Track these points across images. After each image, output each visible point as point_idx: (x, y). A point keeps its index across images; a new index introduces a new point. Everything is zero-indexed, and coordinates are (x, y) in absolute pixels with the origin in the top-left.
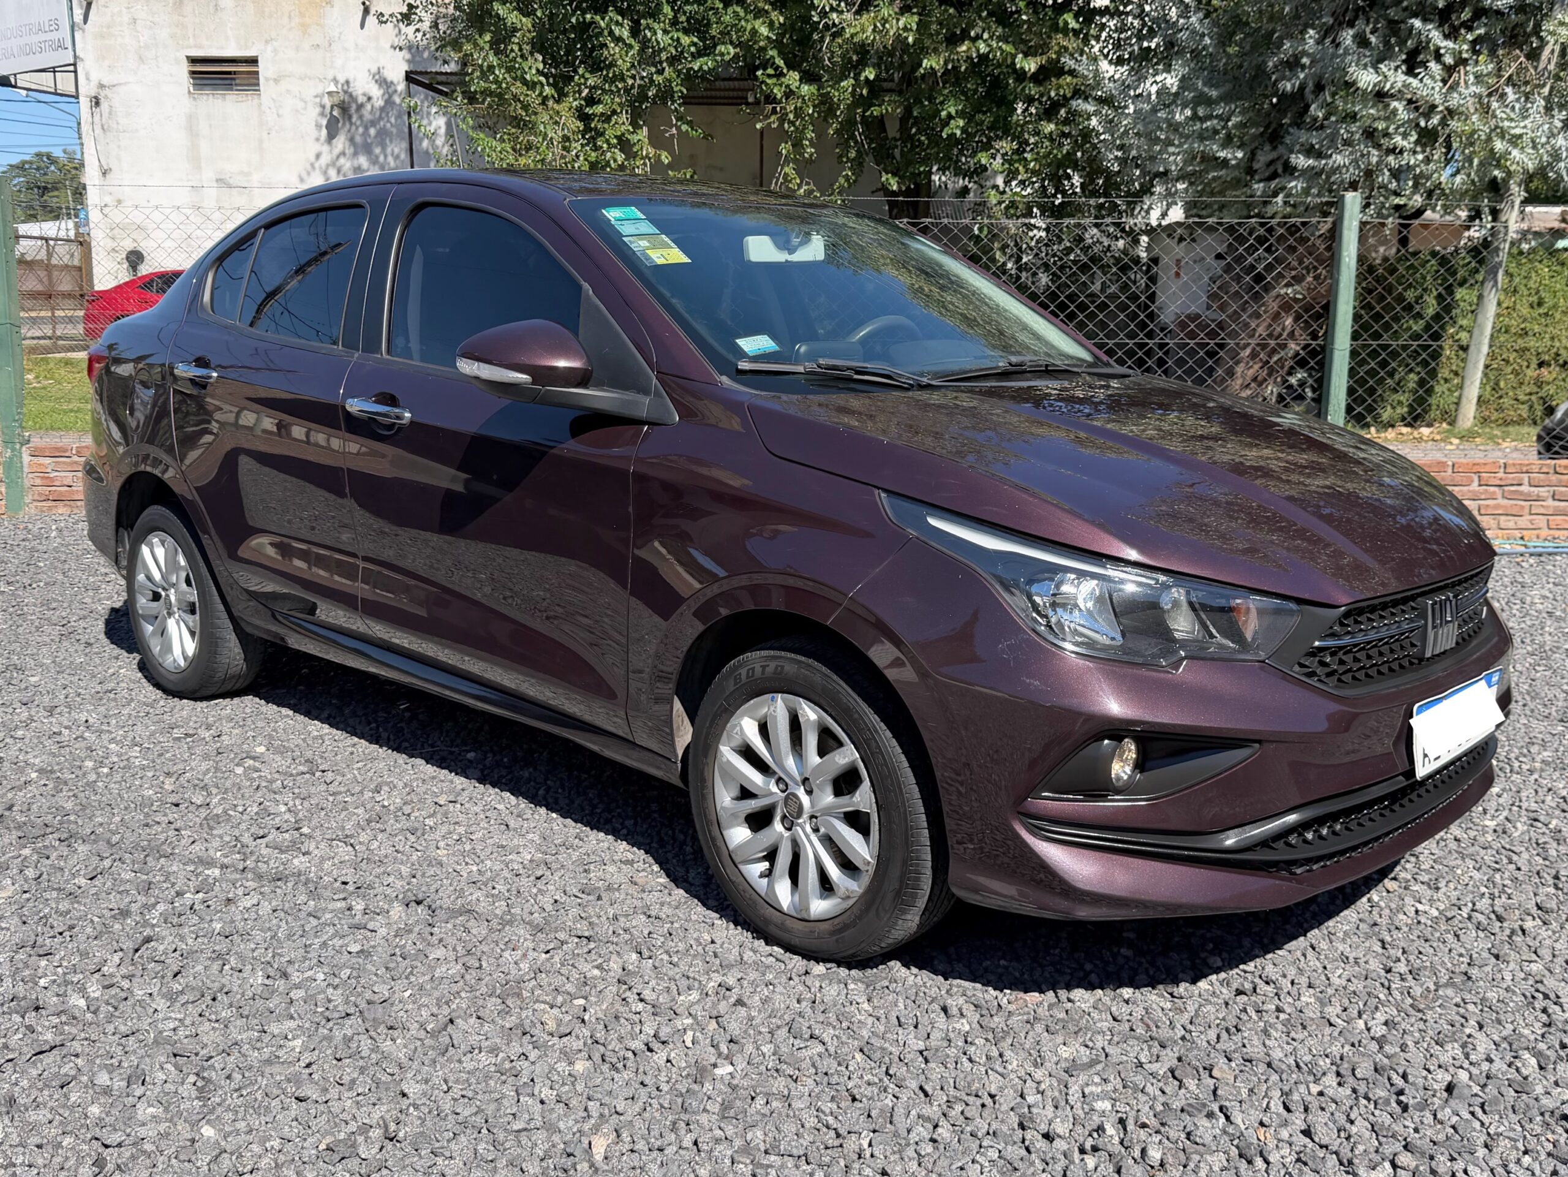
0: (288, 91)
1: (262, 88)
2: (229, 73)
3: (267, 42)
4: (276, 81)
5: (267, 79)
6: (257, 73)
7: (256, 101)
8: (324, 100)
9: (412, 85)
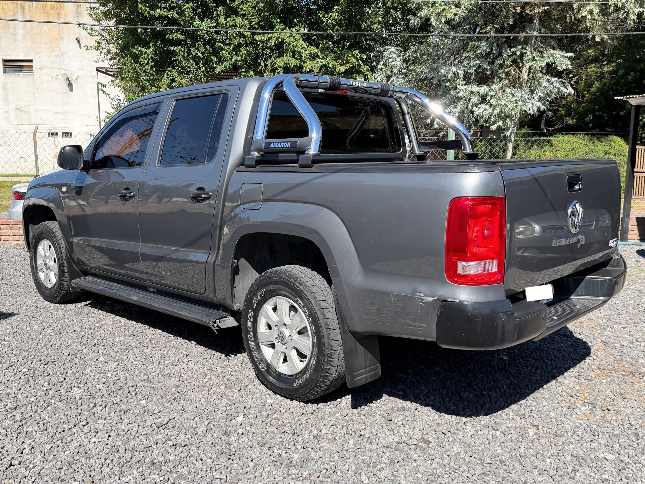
0: (45, 73)
1: (34, 72)
2: (20, 66)
3: (37, 54)
4: (41, 69)
5: (36, 68)
6: (32, 66)
7: (32, 77)
8: (60, 77)
9: (99, 73)
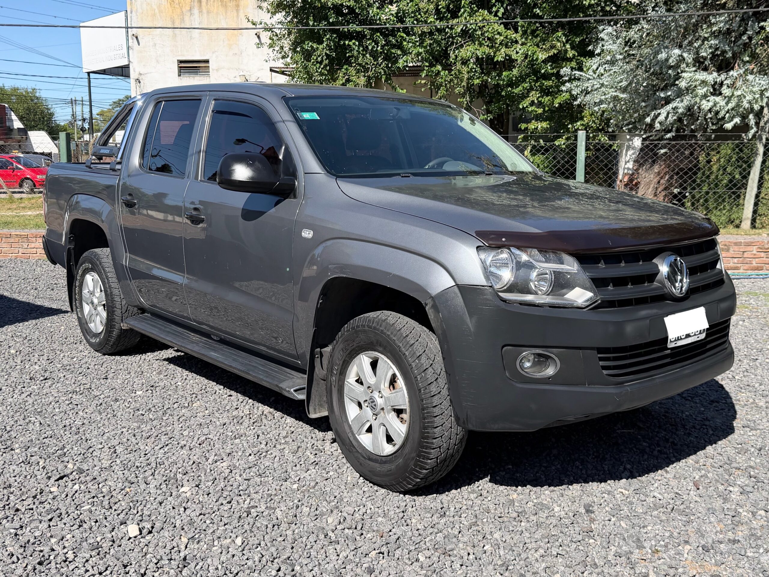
1: (211, 73)
2: (196, 67)
4: (217, 70)
5: (213, 70)
6: (209, 67)
8: (238, 79)
9: (273, 73)
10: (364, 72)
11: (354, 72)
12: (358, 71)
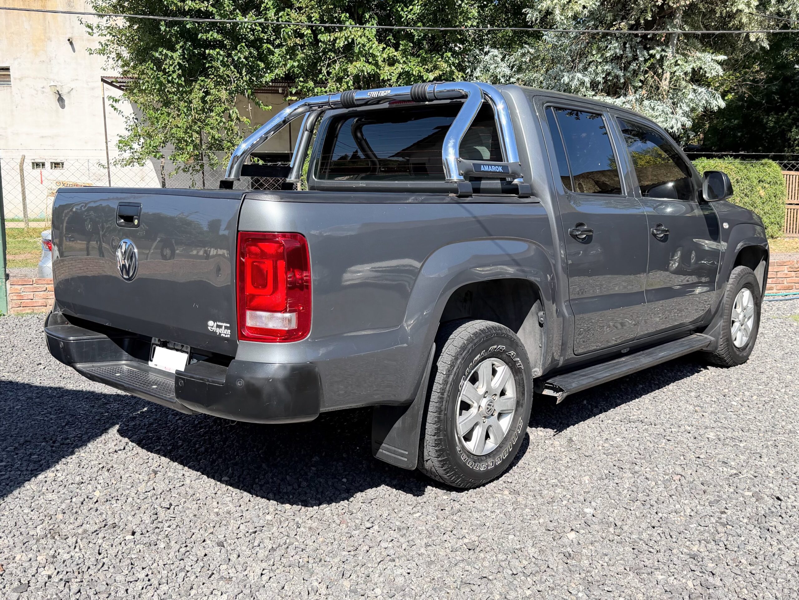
0: (27, 85)
1: (11, 83)
3: (15, 59)
4: (21, 79)
5: (15, 79)
6: (9, 75)
7: (9, 90)
8: (48, 90)
9: (105, 84)
10: (225, 85)
11: (212, 85)
12: (217, 84)
